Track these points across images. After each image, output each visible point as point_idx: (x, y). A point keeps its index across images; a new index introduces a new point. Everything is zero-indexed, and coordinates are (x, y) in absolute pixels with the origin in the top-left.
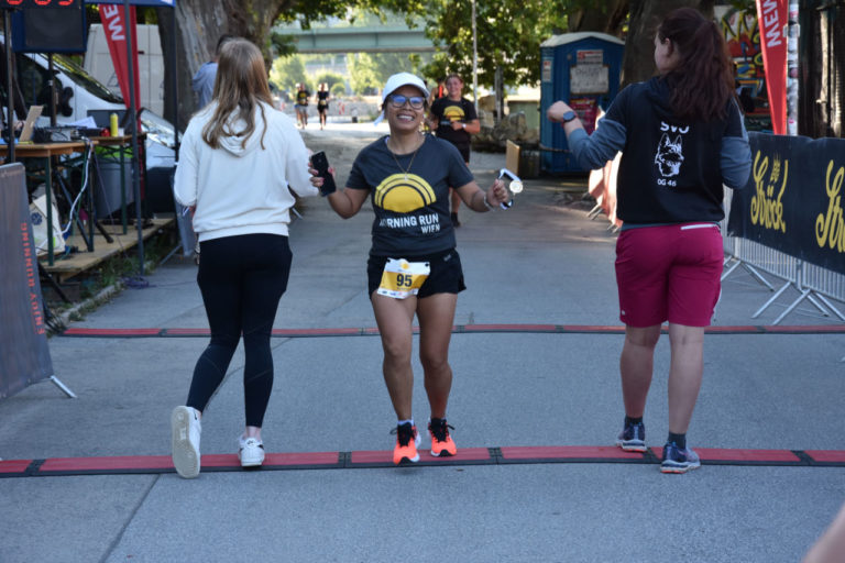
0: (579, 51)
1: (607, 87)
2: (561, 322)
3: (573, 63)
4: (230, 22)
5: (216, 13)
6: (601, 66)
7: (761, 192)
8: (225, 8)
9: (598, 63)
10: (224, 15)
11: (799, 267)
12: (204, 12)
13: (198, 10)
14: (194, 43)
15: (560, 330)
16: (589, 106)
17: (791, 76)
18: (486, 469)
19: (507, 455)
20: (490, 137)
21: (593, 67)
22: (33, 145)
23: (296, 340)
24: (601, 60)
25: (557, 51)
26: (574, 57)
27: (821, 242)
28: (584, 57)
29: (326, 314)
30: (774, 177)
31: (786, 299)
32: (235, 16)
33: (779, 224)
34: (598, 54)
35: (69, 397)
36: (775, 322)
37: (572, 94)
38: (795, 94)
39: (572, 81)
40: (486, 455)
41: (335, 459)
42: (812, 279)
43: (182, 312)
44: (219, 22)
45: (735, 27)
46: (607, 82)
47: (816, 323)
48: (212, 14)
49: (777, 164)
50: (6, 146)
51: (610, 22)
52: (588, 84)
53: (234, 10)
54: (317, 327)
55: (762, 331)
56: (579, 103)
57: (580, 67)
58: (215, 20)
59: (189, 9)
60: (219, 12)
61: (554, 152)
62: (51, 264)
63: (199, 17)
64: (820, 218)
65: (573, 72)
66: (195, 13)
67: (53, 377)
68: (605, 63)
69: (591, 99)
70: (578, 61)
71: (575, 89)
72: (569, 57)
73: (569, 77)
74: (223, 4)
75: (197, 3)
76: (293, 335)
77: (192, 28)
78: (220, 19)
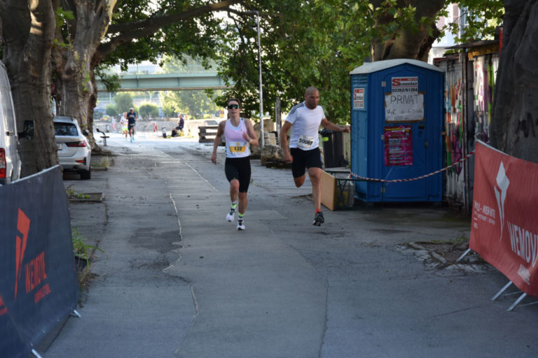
0: (393, 78)
1: (422, 114)
3: (388, 91)
6: (416, 93)
9: (414, 90)
16: (404, 133)
21: (407, 94)
24: (417, 87)
25: (372, 78)
26: (389, 85)
28: (399, 84)
34: (413, 80)
37: (387, 122)
39: (387, 109)
46: (423, 110)
52: (403, 112)
56: (393, 131)
57: (395, 94)
61: (369, 182)
65: (388, 99)
68: (420, 91)
69: (406, 127)
70: (393, 88)
71: (390, 117)
72: (384, 84)
73: (384, 104)
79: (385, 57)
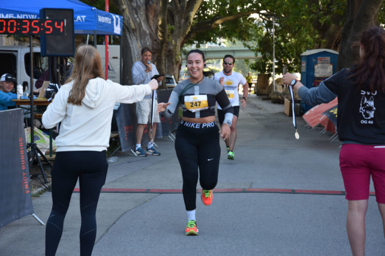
0: (318, 58)
2: (295, 188)
3: (316, 63)
4: (153, 44)
5: (146, 39)
8: (151, 37)
9: (328, 63)
10: (150, 40)
12: (141, 39)
13: (139, 38)
14: (136, 53)
15: (294, 192)
20: (280, 97)
21: (325, 65)
22: (45, 100)
23: (163, 195)
24: (329, 62)
25: (309, 57)
26: (317, 60)
28: (321, 60)
32: (155, 41)
34: (328, 59)
35: (41, 224)
37: (315, 77)
43: (112, 180)
44: (148, 44)
46: (332, 72)
48: (145, 40)
50: (29, 100)
51: (334, 44)
52: (323, 73)
53: (155, 38)
54: (175, 188)
56: (318, 81)
57: (319, 65)
58: (146, 43)
59: (134, 38)
60: (148, 39)
62: (51, 156)
63: (139, 41)
65: (316, 67)
66: (137, 39)
67: (33, 214)
68: (331, 63)
70: (319, 62)
71: (317, 75)
72: (314, 60)
73: (314, 70)
74: (150, 35)
75: (138, 35)
76: (161, 192)
77: (136, 46)
78: (149, 43)
79: (319, 48)
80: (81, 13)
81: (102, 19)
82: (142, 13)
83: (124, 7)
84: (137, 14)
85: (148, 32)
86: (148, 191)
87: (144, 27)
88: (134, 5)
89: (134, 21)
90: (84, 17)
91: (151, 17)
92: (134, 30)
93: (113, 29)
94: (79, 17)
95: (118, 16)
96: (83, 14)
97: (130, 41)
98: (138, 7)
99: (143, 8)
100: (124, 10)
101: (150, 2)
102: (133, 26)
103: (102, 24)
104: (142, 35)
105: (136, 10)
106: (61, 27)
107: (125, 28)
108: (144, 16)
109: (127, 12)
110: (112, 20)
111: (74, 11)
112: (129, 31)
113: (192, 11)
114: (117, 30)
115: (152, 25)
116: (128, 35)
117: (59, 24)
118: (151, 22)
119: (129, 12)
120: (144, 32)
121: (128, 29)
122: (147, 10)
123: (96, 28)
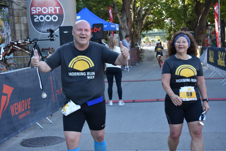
4: (130, 33)
7: (210, 56)
11: (216, 68)
12: (126, 31)
17: (219, 37)
18: (155, 102)
19: (159, 100)
23: (134, 82)
27: (218, 64)
29: (140, 78)
30: (212, 54)
31: (214, 73)
33: (213, 62)
36: (212, 77)
38: (220, 40)
40: (156, 100)
41: (132, 101)
42: (218, 70)
45: (213, 30)
47: (219, 77)
49: (212, 52)
51: (193, 29)
53: (131, 31)
55: (209, 79)
64: (218, 60)
66: (124, 32)
74: (129, 30)
75: (125, 30)
76: (133, 81)
77: (124, 34)
78: (128, 32)
80: (105, 25)
81: (112, 26)
82: (126, 23)
83: (120, 21)
84: (124, 23)
85: (128, 29)
86: (128, 81)
87: (127, 27)
88: (123, 20)
89: (123, 25)
90: (106, 26)
91: (129, 24)
92: (123, 29)
93: (116, 29)
94: (105, 26)
95: (117, 25)
96: (106, 25)
97: (122, 32)
98: (125, 21)
99: (126, 21)
100: (120, 22)
101: (129, 19)
102: (123, 27)
103: (112, 28)
104: (126, 30)
105: (124, 22)
106: (99, 30)
107: (120, 28)
108: (126, 24)
109: (121, 23)
110: (116, 26)
111: (104, 24)
112: (122, 29)
113: (143, 20)
114: (117, 29)
115: (129, 26)
116: (121, 30)
117: (98, 29)
118: (129, 25)
119: (122, 22)
120: (127, 29)
121: (121, 28)
122: (127, 21)
123: (110, 29)
